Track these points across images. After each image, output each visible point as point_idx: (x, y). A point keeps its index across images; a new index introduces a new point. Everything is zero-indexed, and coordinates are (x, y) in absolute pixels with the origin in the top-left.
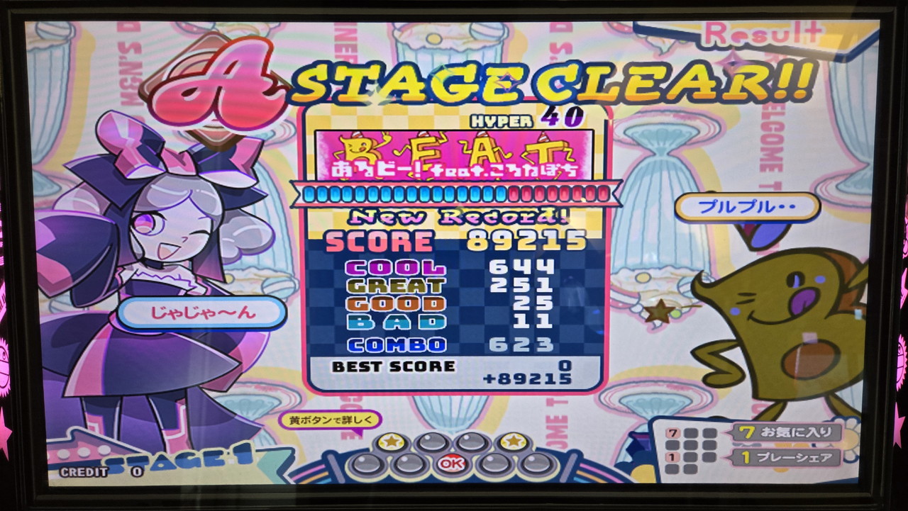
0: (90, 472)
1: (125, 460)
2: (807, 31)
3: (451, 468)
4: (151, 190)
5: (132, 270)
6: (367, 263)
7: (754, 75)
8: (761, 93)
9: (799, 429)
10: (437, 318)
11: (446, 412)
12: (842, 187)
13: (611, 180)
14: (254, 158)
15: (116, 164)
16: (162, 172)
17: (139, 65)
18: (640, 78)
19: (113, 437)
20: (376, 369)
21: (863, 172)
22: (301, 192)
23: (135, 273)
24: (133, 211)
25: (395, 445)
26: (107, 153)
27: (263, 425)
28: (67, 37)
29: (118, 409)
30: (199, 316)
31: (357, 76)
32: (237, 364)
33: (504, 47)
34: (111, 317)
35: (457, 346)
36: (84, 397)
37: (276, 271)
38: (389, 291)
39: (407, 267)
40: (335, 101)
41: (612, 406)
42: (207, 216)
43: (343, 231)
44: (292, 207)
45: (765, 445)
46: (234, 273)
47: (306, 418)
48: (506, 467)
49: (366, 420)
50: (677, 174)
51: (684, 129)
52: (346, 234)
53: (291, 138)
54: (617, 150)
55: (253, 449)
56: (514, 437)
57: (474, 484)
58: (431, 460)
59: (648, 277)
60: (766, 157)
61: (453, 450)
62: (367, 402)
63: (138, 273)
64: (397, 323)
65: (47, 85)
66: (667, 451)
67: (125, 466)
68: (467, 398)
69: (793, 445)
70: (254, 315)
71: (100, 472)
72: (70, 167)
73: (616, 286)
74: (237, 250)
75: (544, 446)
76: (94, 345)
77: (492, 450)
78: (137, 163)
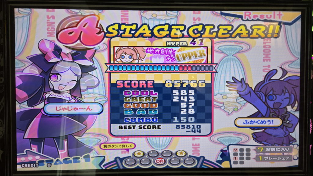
0: (32, 165)
1: (45, 161)
2: (278, 15)
3: (160, 163)
4: (57, 67)
5: (49, 94)
6: (131, 91)
7: (260, 29)
8: (263, 35)
9: (278, 149)
10: (155, 110)
11: (158, 143)
12: (290, 66)
13: (214, 64)
14: (93, 55)
15: (45, 57)
16: (60, 60)
17: (54, 23)
18: (223, 30)
19: (41, 153)
20: (134, 128)
21: (297, 61)
22: (109, 67)
23: (50, 95)
24: (50, 73)
25: (140, 155)
26: (42, 53)
27: (94, 148)
28: (29, 13)
29: (43, 143)
30: (73, 110)
31: (128, 28)
32: (85, 126)
33: (178, 19)
34: (41, 110)
35: (161, 120)
36: (31, 138)
37: (100, 95)
38: (138, 101)
39: (145, 92)
40: (121, 36)
41: (215, 141)
42: (76, 75)
43: (123, 80)
44: (106, 72)
45: (267, 154)
46: (85, 95)
47: (109, 146)
48: (178, 162)
49: (130, 146)
50: (236, 62)
51: (238, 47)
52: (124, 81)
53: (105, 49)
54: (215, 54)
55: (91, 156)
56: (181, 152)
57: (167, 168)
58: (152, 160)
59: (226, 97)
60: (264, 57)
61: (160, 157)
62: (131, 140)
63: (51, 95)
64: (141, 112)
65: (21, 29)
66: (233, 156)
67: (45, 163)
68: (165, 138)
69: (276, 154)
70: (92, 109)
71: (36, 165)
72: (28, 58)
73: (216, 100)
74: (86, 87)
75: (191, 155)
76: (35, 120)
77: (174, 156)
78: (52, 57)
